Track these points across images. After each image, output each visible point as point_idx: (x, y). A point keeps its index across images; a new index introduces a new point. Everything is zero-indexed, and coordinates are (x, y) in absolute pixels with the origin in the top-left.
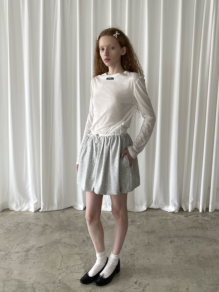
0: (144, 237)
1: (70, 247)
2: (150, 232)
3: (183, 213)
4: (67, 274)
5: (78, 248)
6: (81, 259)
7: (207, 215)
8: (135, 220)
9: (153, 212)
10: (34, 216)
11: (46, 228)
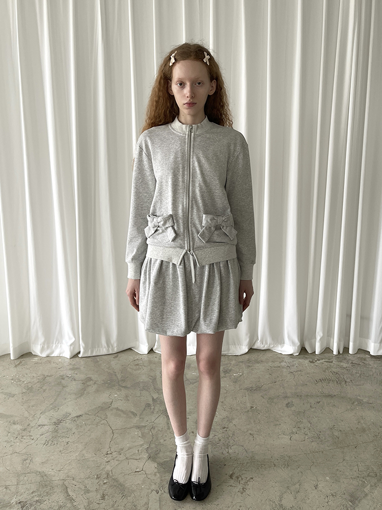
0: (244, 398)
1: (125, 416)
2: (254, 389)
3: (307, 356)
4: (119, 462)
5: (137, 418)
6: (143, 436)
7: (345, 359)
8: (229, 368)
9: (258, 356)
10: (71, 364)
11: (88, 383)
